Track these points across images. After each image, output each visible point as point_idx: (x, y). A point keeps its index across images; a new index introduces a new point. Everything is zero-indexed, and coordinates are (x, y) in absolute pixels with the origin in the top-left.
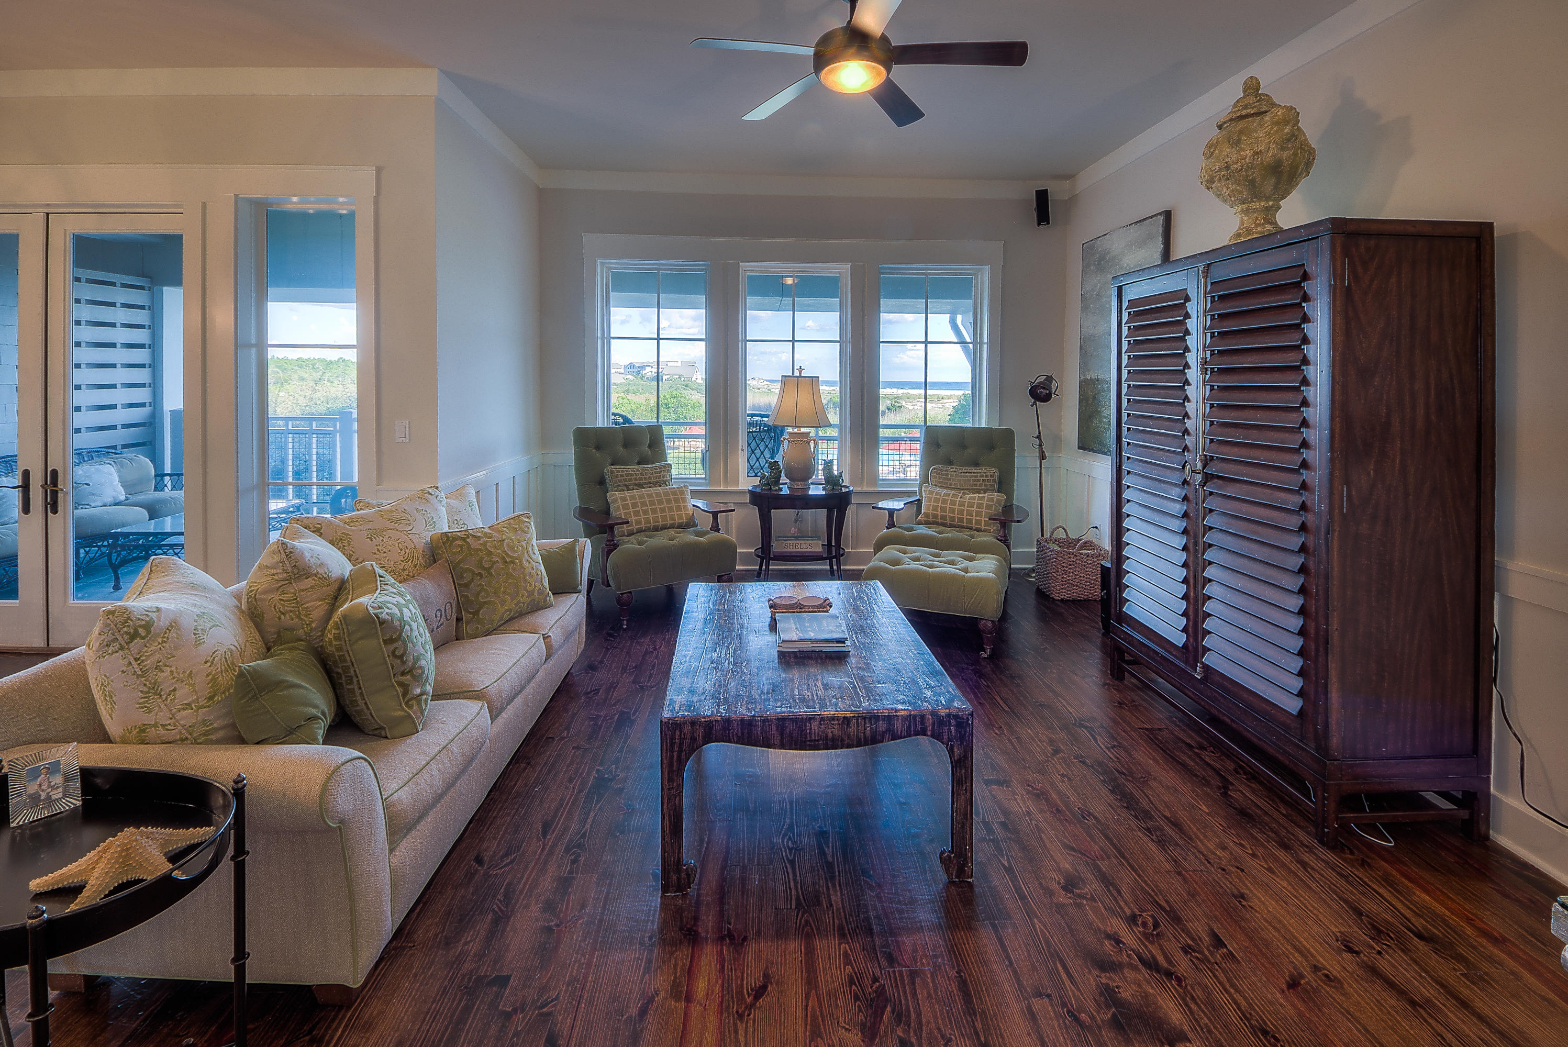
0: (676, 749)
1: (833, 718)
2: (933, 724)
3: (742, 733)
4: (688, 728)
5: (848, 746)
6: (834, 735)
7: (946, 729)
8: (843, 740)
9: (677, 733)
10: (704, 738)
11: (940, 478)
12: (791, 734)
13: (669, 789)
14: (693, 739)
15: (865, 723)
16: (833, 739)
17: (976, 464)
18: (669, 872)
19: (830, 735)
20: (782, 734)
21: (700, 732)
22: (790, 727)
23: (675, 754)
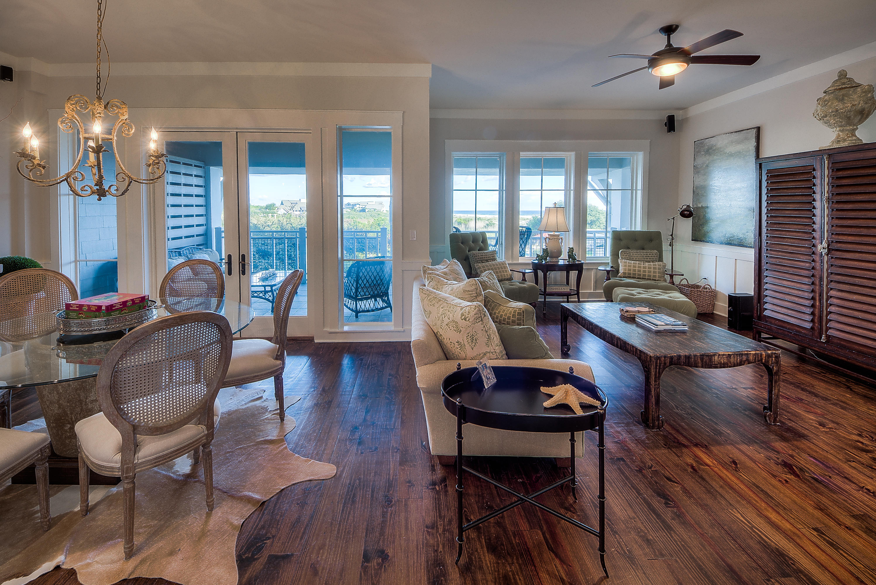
0: (658, 368)
1: (724, 355)
2: (766, 357)
3: (686, 361)
4: (663, 359)
5: (730, 367)
6: (724, 362)
7: (771, 359)
8: (728, 364)
9: (658, 361)
10: (670, 363)
11: (626, 256)
12: (706, 361)
13: (655, 385)
14: (665, 364)
15: (737, 357)
16: (724, 364)
17: (643, 249)
18: (654, 421)
19: (723, 362)
20: (702, 362)
21: (668, 361)
22: (706, 358)
23: (658, 370)
